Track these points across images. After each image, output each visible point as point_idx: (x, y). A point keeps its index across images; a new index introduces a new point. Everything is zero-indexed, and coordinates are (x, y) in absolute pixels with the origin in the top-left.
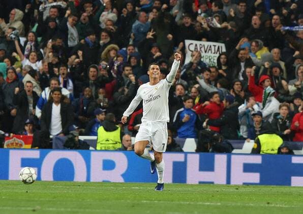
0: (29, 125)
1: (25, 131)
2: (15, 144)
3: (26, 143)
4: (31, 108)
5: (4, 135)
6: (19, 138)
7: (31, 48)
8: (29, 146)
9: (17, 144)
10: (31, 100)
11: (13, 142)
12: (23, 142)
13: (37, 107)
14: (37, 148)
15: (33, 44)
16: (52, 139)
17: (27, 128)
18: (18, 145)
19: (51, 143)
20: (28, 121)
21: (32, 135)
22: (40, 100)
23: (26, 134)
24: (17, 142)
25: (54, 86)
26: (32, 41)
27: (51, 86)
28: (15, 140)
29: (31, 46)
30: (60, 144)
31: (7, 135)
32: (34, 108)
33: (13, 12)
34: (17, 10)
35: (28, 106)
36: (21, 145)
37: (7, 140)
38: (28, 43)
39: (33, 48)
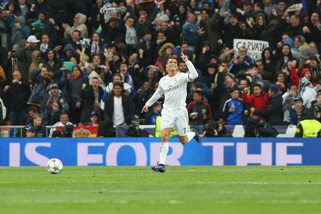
0: (94, 116)
1: (91, 122)
2: (82, 134)
3: (92, 133)
4: (97, 101)
5: (72, 126)
6: (86, 128)
7: (96, 47)
8: (95, 136)
9: (84, 134)
10: (97, 94)
11: (80, 132)
12: (90, 133)
13: (102, 101)
14: (102, 137)
15: (97, 43)
16: (115, 129)
17: (92, 119)
18: (86, 135)
19: (115, 132)
20: (93, 113)
21: (97, 125)
22: (105, 94)
23: (92, 125)
24: (84, 132)
25: (116, 81)
26: (96, 41)
27: (114, 81)
28: (82, 130)
29: (96, 45)
30: (123, 133)
31: (75, 126)
32: (100, 101)
33: (77, 16)
34: (80, 15)
35: (94, 99)
36: (88, 135)
37: (75, 130)
38: (93, 42)
39: (98, 46)
